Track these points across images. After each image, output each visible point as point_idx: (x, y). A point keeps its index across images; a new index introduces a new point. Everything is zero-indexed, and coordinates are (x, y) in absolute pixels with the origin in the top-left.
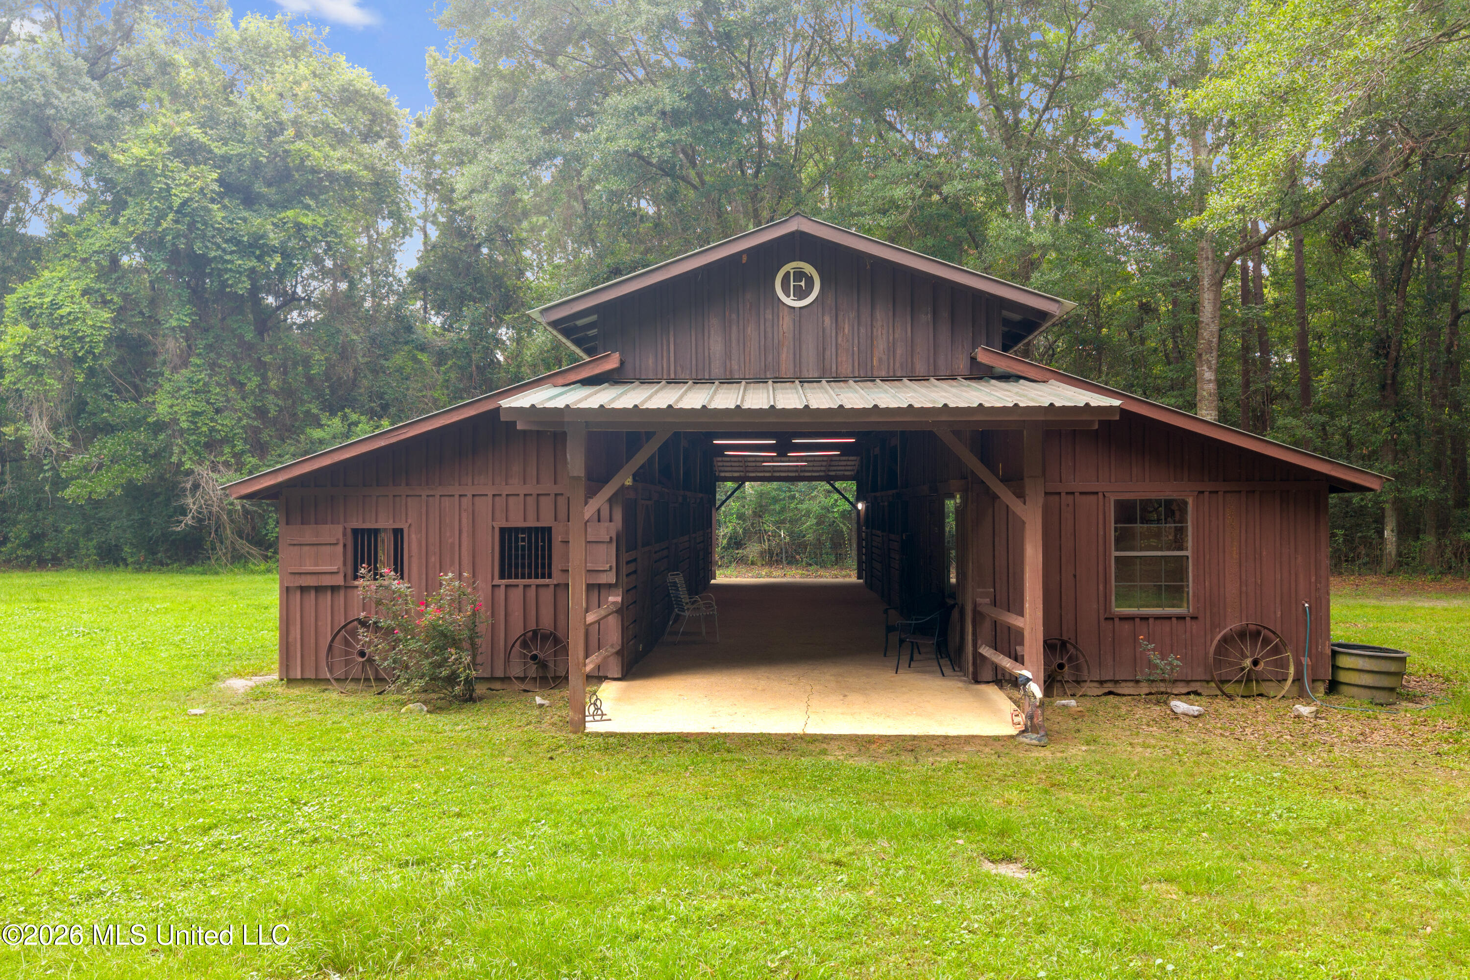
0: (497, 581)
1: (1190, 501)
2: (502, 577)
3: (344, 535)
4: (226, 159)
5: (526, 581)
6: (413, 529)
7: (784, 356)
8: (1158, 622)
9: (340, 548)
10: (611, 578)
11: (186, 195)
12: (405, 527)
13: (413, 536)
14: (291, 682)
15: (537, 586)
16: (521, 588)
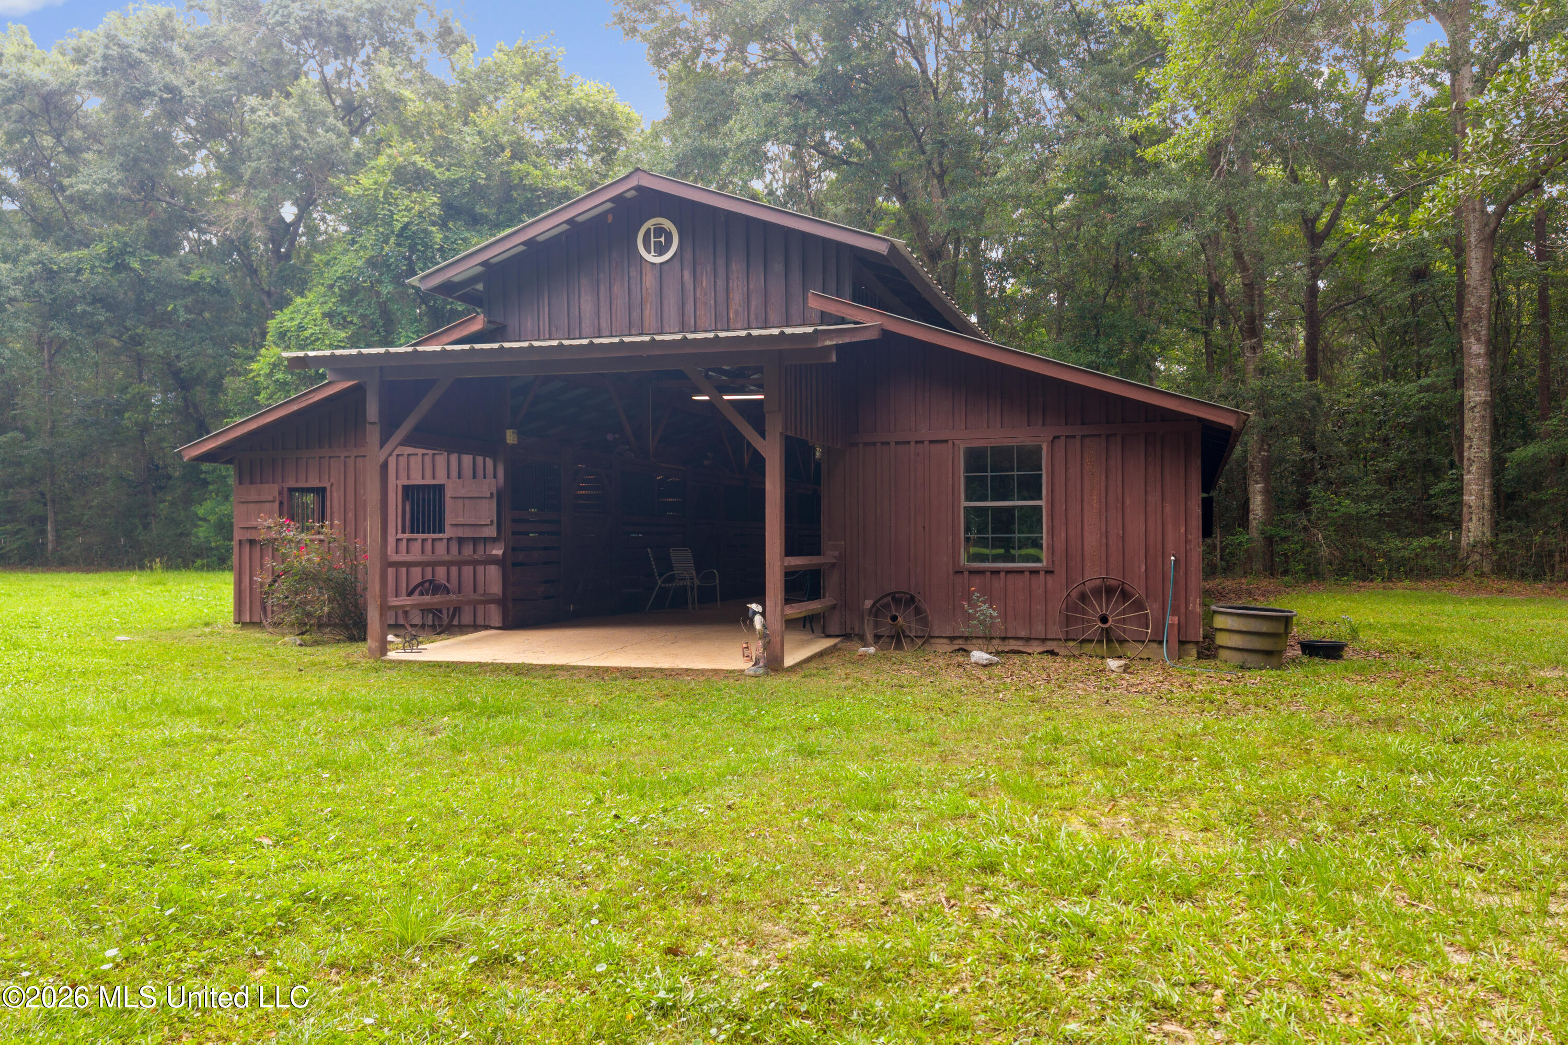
0: (400, 536)
1: (1044, 447)
2: (404, 532)
3: (280, 493)
4: (453, 183)
5: (425, 536)
6: (334, 488)
7: (647, 312)
8: (1010, 576)
9: (277, 504)
10: (491, 532)
11: (406, 220)
12: (328, 486)
13: (335, 494)
14: (245, 625)
15: (433, 540)
16: (420, 542)
